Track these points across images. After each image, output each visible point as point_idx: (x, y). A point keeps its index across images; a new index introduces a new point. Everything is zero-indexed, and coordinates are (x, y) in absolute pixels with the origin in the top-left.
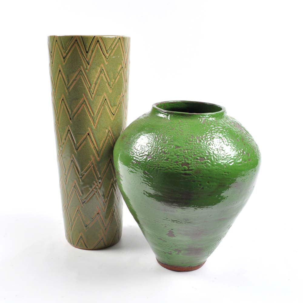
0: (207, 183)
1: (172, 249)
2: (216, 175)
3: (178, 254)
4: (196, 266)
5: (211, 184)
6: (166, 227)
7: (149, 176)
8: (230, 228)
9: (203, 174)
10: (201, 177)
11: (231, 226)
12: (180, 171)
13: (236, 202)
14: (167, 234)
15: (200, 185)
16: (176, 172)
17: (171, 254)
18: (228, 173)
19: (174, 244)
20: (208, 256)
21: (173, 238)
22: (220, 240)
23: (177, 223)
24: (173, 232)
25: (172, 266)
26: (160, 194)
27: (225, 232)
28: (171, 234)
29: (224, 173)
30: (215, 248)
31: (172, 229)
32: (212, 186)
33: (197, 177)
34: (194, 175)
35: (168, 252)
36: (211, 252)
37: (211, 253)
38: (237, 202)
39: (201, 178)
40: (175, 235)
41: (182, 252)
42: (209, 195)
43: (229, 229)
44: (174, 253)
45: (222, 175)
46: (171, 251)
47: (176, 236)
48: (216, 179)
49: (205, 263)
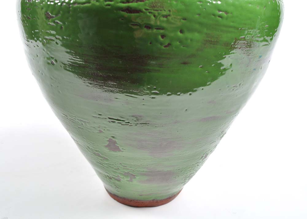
0: (179, 34)
1: (119, 173)
2: (199, 15)
3: (131, 181)
4: (165, 200)
5: (189, 35)
6: (101, 132)
7: (54, 22)
8: (223, 136)
9: (170, 11)
10: (166, 16)
11: (226, 133)
12: (117, 3)
13: (238, 85)
14: (106, 146)
15: (163, 36)
16: (109, 5)
17: (119, 180)
18: (226, 12)
19: (121, 163)
20: (184, 183)
21: (118, 154)
22: (206, 157)
23: (120, 125)
24: (115, 142)
25: (124, 199)
26: (79, 61)
27: (214, 144)
28: (112, 145)
29: (217, 13)
30: (196, 171)
31: (113, 137)
32: (189, 41)
33: (155, 16)
34: (150, 13)
35: (114, 177)
36: (190, 177)
37: (189, 179)
38: (240, 85)
39: (165, 19)
40: (121, 148)
41: (137, 178)
42: (185, 63)
43: (221, 138)
44: (124, 180)
45: (214, 15)
46: (118, 176)
47: (121, 150)
48: (201, 24)
49: (180, 193)
